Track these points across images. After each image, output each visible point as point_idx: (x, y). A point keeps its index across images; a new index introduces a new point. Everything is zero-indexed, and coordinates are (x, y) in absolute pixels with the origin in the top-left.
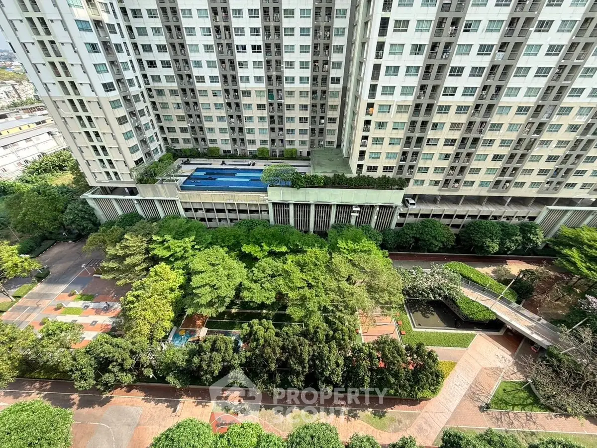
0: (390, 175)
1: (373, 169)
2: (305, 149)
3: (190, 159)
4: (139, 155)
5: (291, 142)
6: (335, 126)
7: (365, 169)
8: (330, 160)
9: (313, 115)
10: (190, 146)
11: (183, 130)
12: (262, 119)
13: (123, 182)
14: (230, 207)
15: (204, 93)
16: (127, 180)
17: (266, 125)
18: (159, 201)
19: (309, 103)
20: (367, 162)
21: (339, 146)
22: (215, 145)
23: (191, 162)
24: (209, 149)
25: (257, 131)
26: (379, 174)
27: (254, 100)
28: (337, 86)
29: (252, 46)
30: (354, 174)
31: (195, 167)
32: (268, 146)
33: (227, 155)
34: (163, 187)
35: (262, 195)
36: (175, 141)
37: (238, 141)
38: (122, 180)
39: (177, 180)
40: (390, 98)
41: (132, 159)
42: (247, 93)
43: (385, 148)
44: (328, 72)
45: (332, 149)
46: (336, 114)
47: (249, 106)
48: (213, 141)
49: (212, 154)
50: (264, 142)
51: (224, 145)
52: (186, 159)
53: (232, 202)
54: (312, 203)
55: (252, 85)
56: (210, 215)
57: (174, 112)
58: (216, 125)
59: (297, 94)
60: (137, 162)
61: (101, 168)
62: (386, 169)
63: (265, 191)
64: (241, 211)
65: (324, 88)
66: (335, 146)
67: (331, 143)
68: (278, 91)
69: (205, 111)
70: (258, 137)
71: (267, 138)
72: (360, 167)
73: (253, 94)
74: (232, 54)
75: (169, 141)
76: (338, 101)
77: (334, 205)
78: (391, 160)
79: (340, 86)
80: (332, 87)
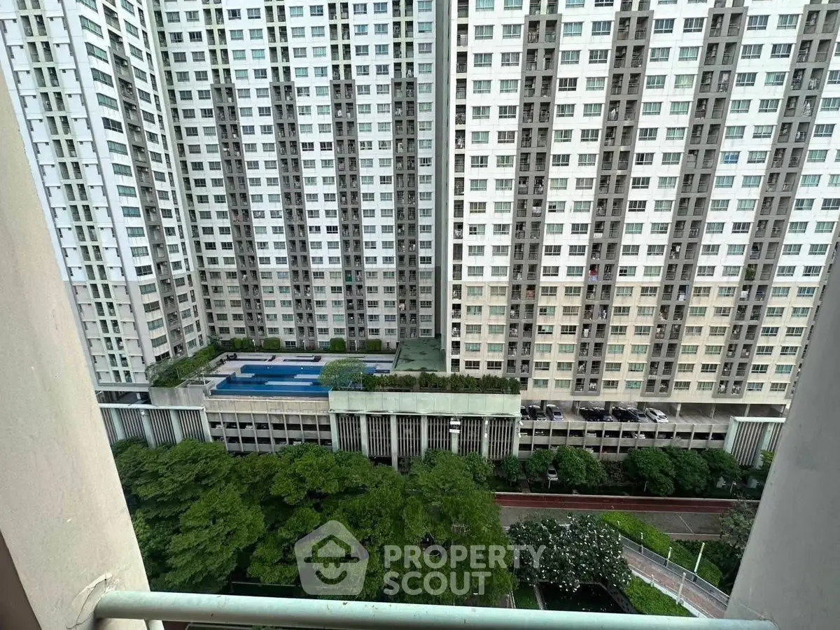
0: (499, 373)
1: (474, 365)
2: (393, 340)
3: (237, 354)
4: (166, 348)
5: (376, 331)
6: (431, 311)
7: (462, 365)
8: (423, 353)
9: (401, 298)
10: (241, 336)
11: (237, 317)
12: (337, 303)
13: (135, 385)
14: (276, 421)
15: (267, 275)
16: (140, 381)
17: (342, 311)
18: (177, 411)
19: (395, 285)
20: (463, 357)
21: (438, 336)
22: (276, 336)
23: (238, 357)
24: (267, 341)
25: (330, 318)
26: (482, 372)
27: (328, 282)
28: (427, 266)
29: (327, 227)
30: (449, 372)
31: (242, 364)
32: (344, 337)
33: (291, 348)
34: (185, 392)
35: (320, 402)
36: (225, 330)
37: (306, 330)
38: (134, 382)
39: (207, 382)
40: (479, 279)
41: (152, 354)
42: (320, 275)
43: (485, 338)
44: (416, 251)
45: (429, 339)
46: (430, 297)
47: (321, 289)
48: (273, 330)
49: (274, 347)
50: (339, 331)
51: (287, 335)
52: (232, 354)
53: (278, 413)
54: (391, 412)
55: (325, 266)
57: (227, 297)
58: (280, 311)
59: (380, 275)
60: (158, 358)
61: (110, 366)
62: (491, 365)
63: (326, 396)
64: (291, 427)
65: (413, 268)
66: (433, 336)
67: (427, 331)
68: (357, 272)
69: (266, 295)
70: (331, 325)
71: (343, 326)
72: (456, 363)
73: (327, 275)
74: (304, 235)
75: (217, 330)
76: (430, 283)
77: (424, 416)
78: (497, 354)
79: (432, 266)
80: (422, 266)
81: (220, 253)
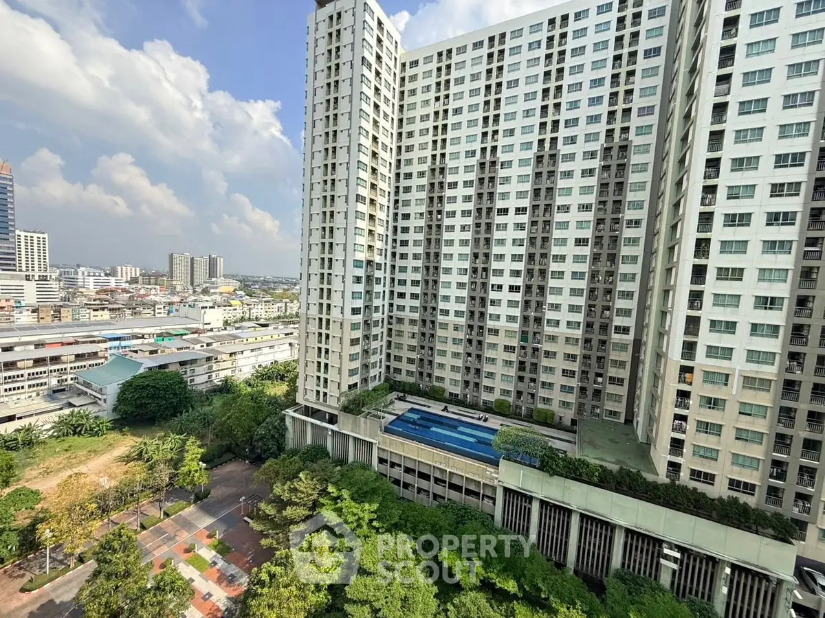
1: (705, 477)
2: (568, 415)
3: (406, 395)
4: (356, 379)
5: (546, 400)
6: (623, 391)
7: (685, 473)
8: (613, 441)
9: (583, 368)
10: (412, 380)
11: (410, 361)
12: (508, 363)
13: (328, 406)
14: (438, 475)
15: (444, 326)
16: (332, 405)
17: (513, 372)
18: (355, 438)
19: (578, 353)
20: (689, 461)
21: (629, 421)
22: (441, 385)
23: (407, 399)
24: (433, 388)
25: (498, 377)
26: (719, 490)
27: (501, 340)
28: (624, 337)
29: (510, 286)
30: (663, 478)
31: (410, 406)
32: (511, 399)
33: (454, 400)
34: (365, 423)
35: (490, 470)
36: (398, 371)
37: (471, 385)
38: (328, 403)
39: (384, 418)
40: (725, 363)
41: (347, 381)
42: (495, 332)
43: (728, 444)
44: (610, 319)
45: (616, 424)
46: (623, 374)
47: (494, 346)
48: (440, 379)
49: (435, 395)
50: (505, 392)
51: (452, 387)
52: (402, 394)
53: (442, 467)
54: (574, 508)
55: (502, 324)
56: (409, 478)
57: (407, 341)
58: (449, 361)
59: (561, 340)
60: (350, 387)
61: (315, 385)
62: (735, 485)
63: (496, 464)
64: (453, 487)
65: (603, 338)
66: (622, 421)
67: (615, 414)
68: (535, 333)
69: (440, 344)
70: (498, 384)
71: (511, 388)
72: (674, 466)
73: (502, 333)
74: (485, 292)
75: (392, 370)
76: (627, 357)
77: (621, 527)
78: (748, 471)
79: (630, 337)
80: (616, 337)
81: (408, 302)
